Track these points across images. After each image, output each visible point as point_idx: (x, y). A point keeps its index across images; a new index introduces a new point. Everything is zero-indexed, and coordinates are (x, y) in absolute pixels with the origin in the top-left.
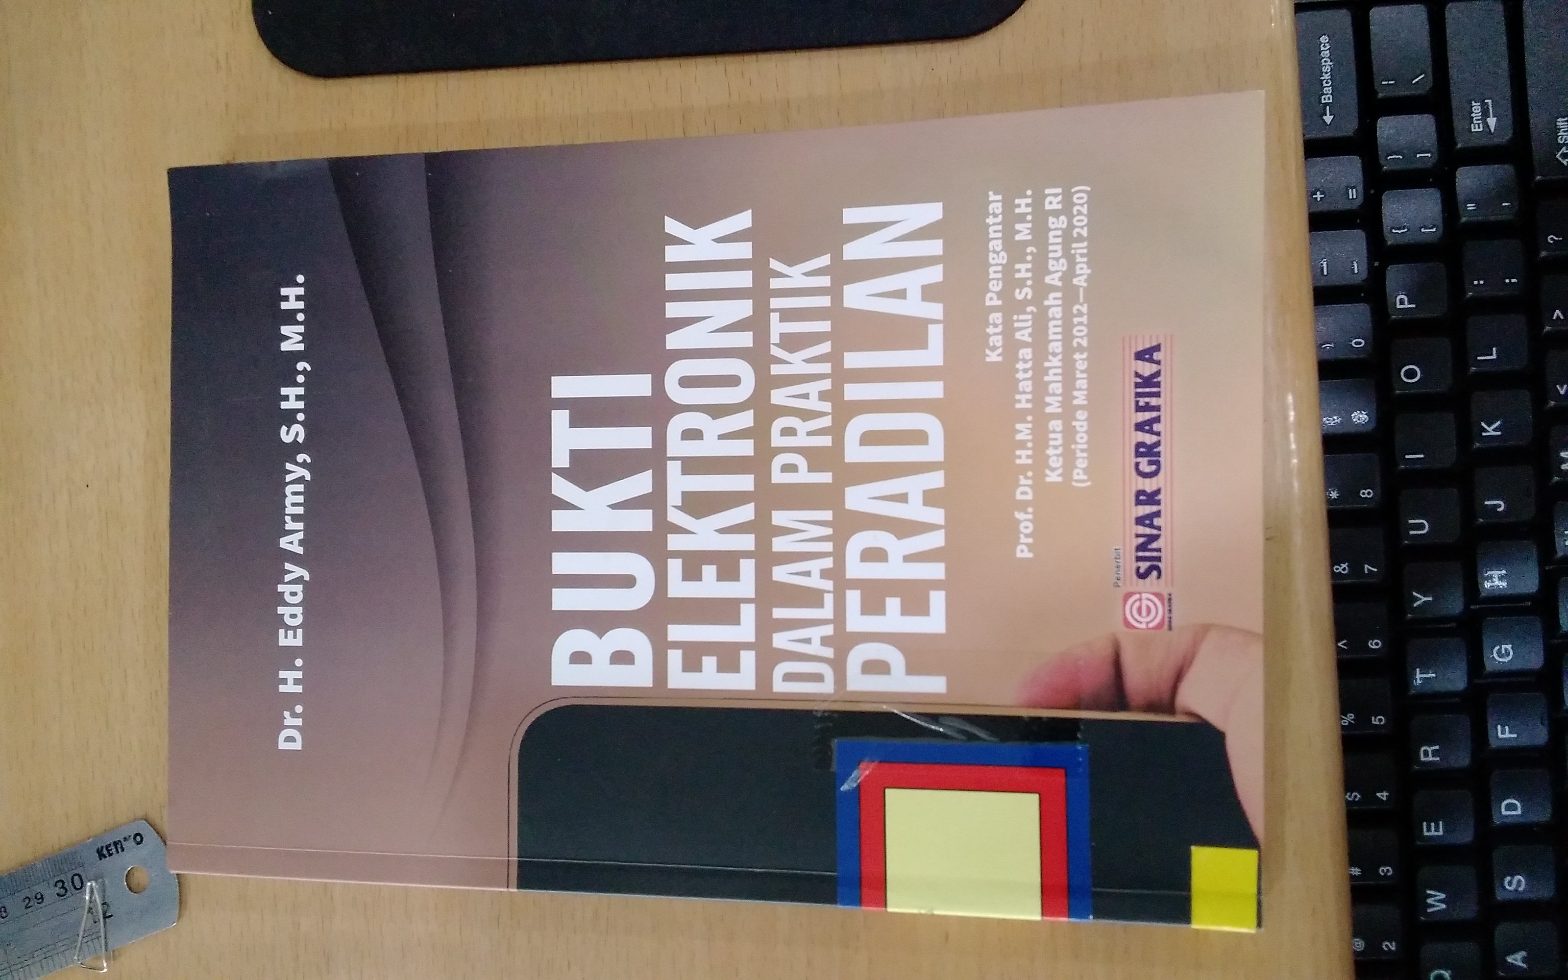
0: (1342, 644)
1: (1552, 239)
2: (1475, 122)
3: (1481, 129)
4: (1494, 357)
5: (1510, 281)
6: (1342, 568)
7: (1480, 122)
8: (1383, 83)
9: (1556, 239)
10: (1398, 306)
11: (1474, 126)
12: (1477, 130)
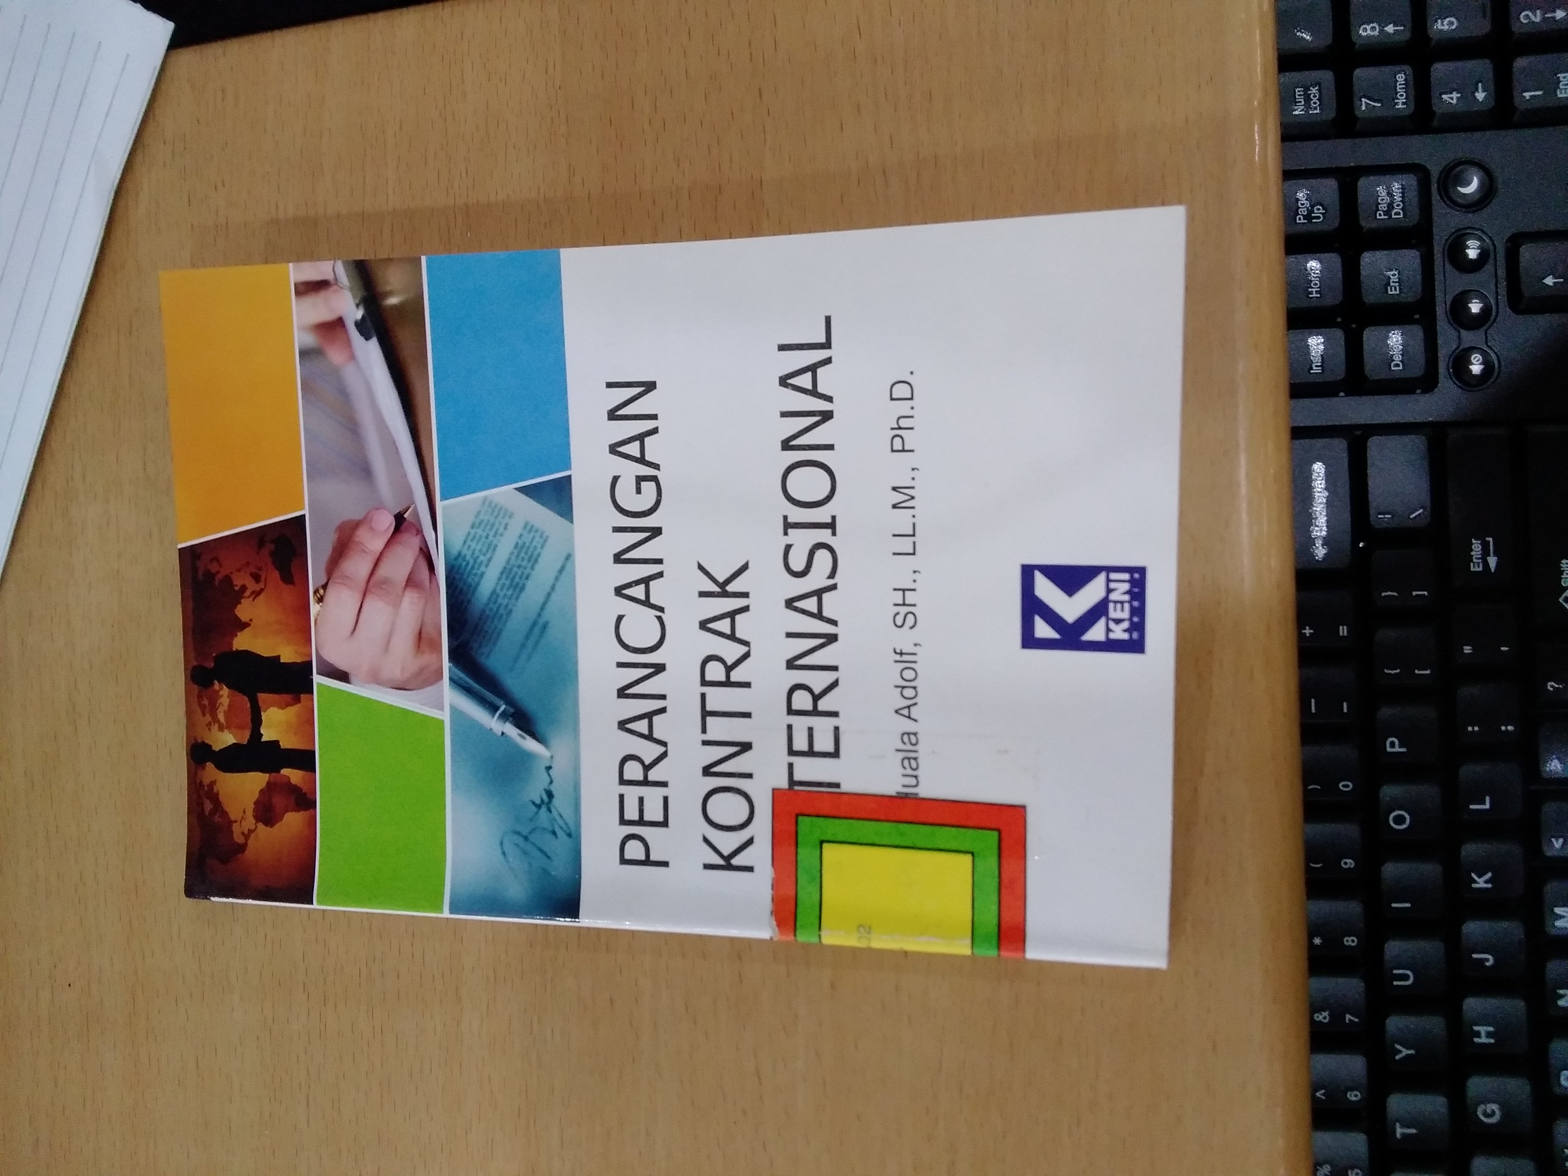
0: (1320, 1094)
1: (1552, 686)
2: (1475, 560)
3: (1481, 569)
4: (1487, 806)
5: (1507, 729)
6: (1323, 1016)
7: (1480, 561)
8: (1380, 516)
9: (1557, 686)
10: (1389, 749)
11: (1474, 565)
12: (1477, 569)
